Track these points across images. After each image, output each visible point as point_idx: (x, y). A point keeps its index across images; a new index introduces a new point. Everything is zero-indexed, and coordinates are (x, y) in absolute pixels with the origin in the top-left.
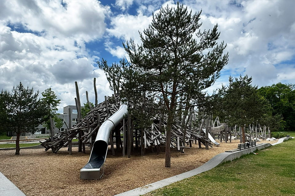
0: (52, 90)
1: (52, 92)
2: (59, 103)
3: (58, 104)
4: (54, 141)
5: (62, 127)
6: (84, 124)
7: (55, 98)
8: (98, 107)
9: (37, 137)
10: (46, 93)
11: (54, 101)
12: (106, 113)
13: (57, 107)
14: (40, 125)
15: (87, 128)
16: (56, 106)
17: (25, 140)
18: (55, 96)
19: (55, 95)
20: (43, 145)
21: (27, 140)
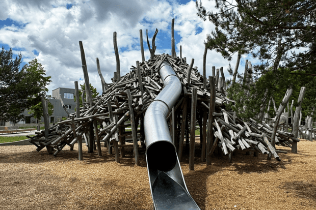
0: (38, 62)
1: (39, 65)
2: (49, 81)
3: (47, 82)
4: (49, 136)
5: (51, 114)
6: (101, 109)
7: (43, 74)
8: (123, 81)
9: (20, 128)
10: (30, 66)
11: (42, 77)
12: (139, 91)
13: (47, 86)
14: (26, 110)
15: (107, 115)
16: (45, 85)
17: (5, 132)
18: (43, 71)
19: (44, 69)
20: (33, 141)
21: (8, 132)
